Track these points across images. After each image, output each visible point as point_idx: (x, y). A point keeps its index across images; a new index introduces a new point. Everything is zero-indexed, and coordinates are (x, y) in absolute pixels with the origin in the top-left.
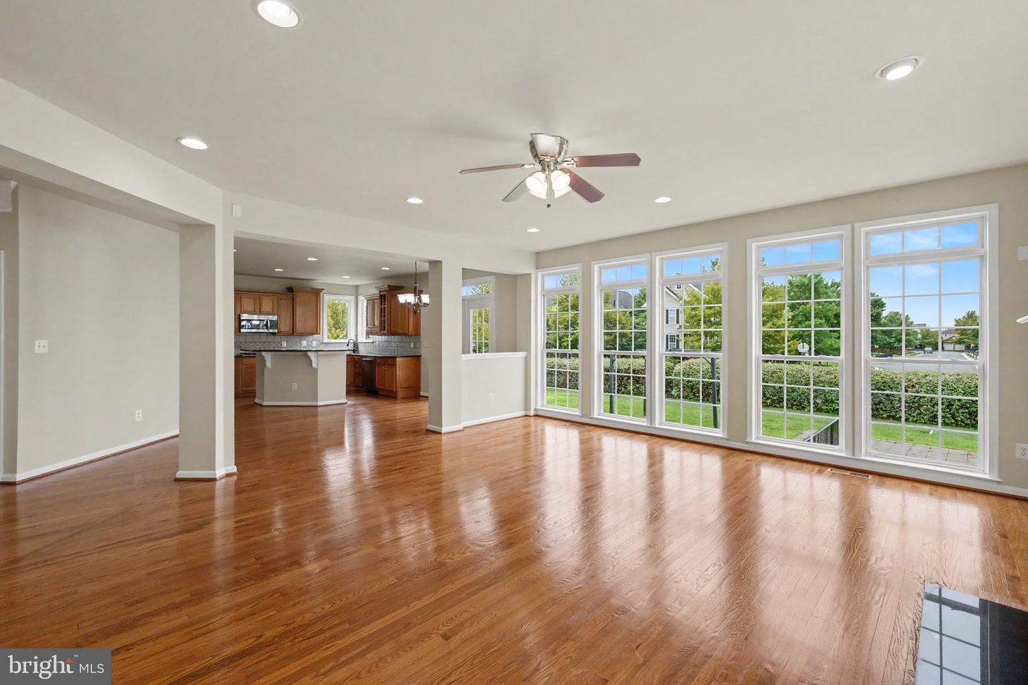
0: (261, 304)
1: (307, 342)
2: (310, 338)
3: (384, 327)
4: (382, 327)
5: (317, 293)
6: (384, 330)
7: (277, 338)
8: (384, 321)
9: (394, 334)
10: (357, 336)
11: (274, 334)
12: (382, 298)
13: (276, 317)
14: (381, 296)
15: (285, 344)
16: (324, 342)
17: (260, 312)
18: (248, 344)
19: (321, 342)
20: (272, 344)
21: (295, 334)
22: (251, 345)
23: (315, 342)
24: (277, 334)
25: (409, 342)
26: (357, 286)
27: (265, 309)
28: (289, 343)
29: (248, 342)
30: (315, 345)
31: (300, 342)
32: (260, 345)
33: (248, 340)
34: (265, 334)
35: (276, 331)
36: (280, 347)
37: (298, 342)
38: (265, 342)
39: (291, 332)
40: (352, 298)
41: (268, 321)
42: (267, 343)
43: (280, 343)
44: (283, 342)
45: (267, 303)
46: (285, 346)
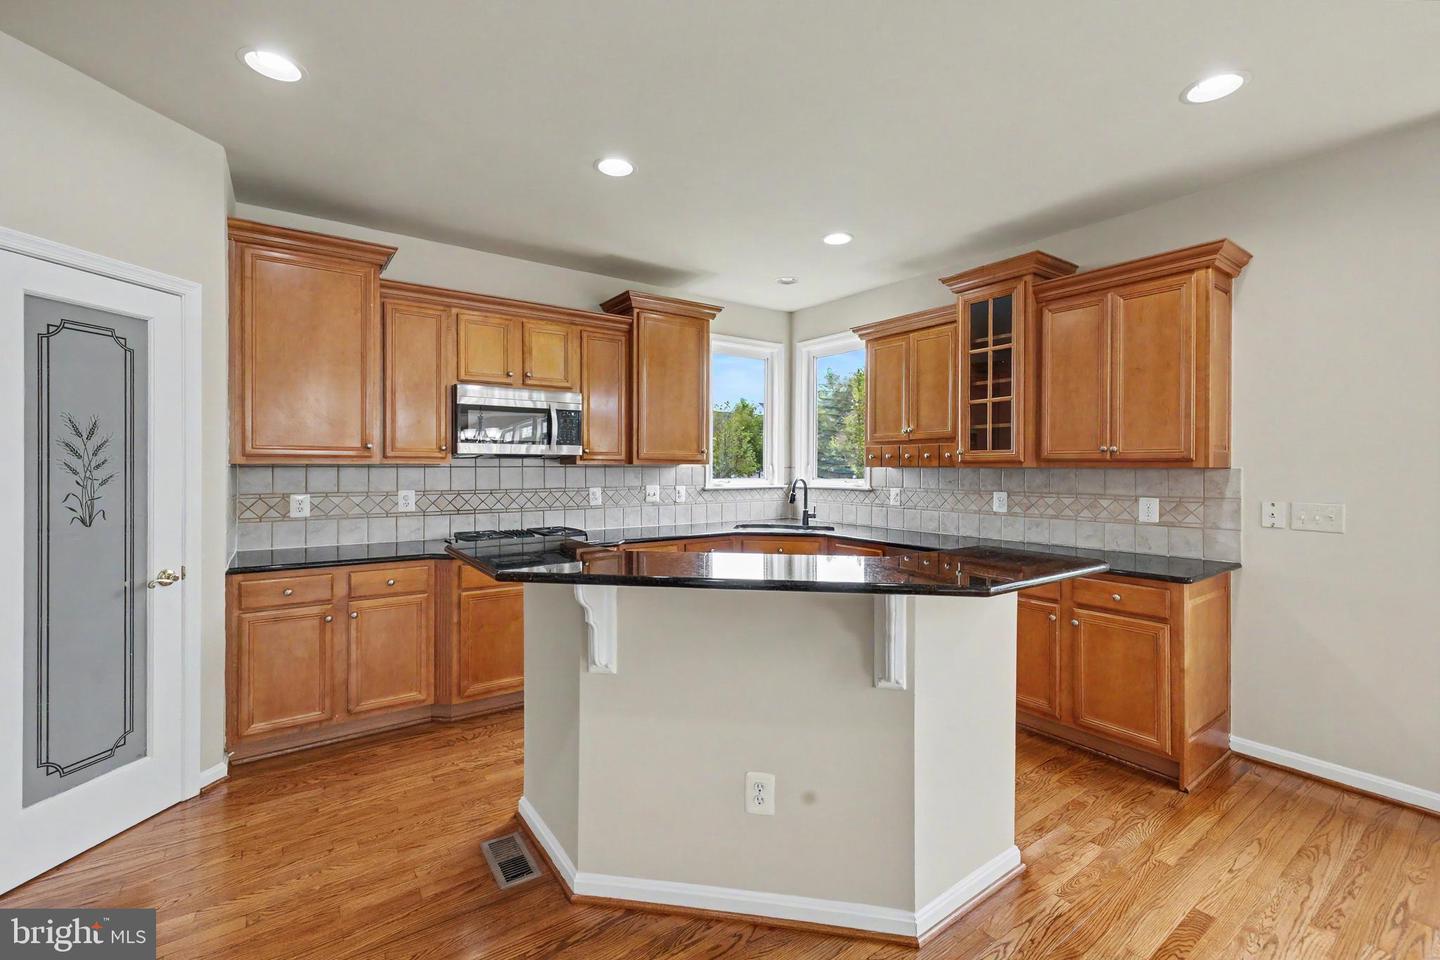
0: (525, 352)
1: (663, 488)
2: (669, 474)
4: (985, 436)
5: (697, 318)
6: (1002, 444)
7: (574, 475)
8: (1002, 407)
9: (1047, 462)
11: (568, 460)
13: (580, 398)
15: (596, 495)
16: (707, 488)
17: (525, 382)
18: (483, 497)
19: (699, 488)
20: (557, 495)
21: (635, 461)
22: (491, 501)
23: (682, 489)
24: (579, 462)
25: (1116, 498)
26: (791, 314)
27: (537, 372)
28: (610, 493)
29: (483, 492)
30: (683, 499)
31: (643, 488)
32: (522, 500)
33: (482, 484)
34: (539, 462)
35: (578, 450)
36: (584, 507)
37: (635, 488)
38: (536, 491)
39: (623, 456)
40: (778, 351)
41: (554, 415)
42: (543, 495)
43: (584, 494)
44: (591, 490)
45: (549, 348)
46: (599, 502)
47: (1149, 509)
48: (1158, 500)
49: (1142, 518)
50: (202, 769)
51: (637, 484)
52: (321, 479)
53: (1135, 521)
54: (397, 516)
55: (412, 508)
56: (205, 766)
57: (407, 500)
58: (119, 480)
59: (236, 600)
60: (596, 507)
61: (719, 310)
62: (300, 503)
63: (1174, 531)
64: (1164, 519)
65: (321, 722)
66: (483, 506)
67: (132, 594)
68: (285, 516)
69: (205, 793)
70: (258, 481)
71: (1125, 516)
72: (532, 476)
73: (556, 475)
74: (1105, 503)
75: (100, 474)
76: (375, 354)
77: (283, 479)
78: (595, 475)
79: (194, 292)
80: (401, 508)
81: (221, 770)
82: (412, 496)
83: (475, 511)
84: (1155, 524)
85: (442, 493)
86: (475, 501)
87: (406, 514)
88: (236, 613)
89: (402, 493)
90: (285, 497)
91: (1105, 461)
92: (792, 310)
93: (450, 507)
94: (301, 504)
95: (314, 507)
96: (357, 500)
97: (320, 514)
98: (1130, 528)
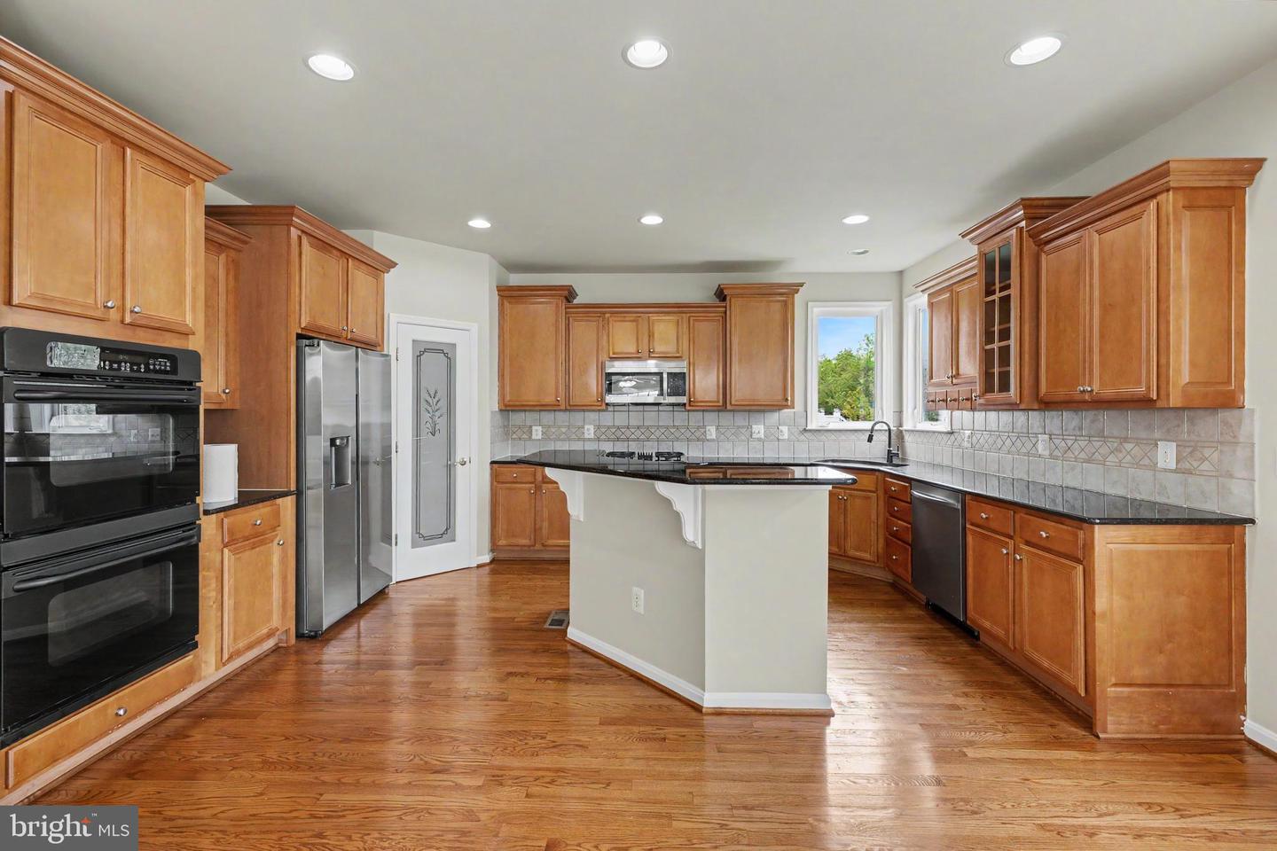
0: (651, 336)
1: (767, 428)
2: (773, 417)
3: (1005, 377)
4: (994, 379)
5: (787, 292)
6: (1005, 387)
7: (690, 417)
8: (1005, 352)
9: (1046, 405)
10: (900, 412)
11: (679, 406)
12: (995, 271)
13: (685, 364)
14: (989, 265)
15: (712, 432)
16: (809, 428)
17: (650, 355)
18: (633, 430)
19: (801, 428)
20: (683, 431)
21: (729, 407)
22: (638, 433)
23: (785, 429)
24: (688, 408)
25: (1138, 441)
26: (901, 273)
27: (659, 348)
28: (722, 430)
29: (634, 427)
30: (786, 436)
31: (749, 427)
32: (658, 433)
33: (633, 422)
34: (671, 408)
35: (684, 400)
36: (702, 440)
37: (743, 427)
38: (667, 427)
39: (721, 404)
40: (886, 308)
41: (665, 376)
42: (672, 430)
43: (702, 430)
44: (708, 428)
45: (666, 332)
46: (714, 437)
47: (1167, 455)
48: (1175, 444)
49: (1161, 465)
50: (478, 555)
51: (745, 424)
52: (547, 417)
53: (1153, 467)
54: (584, 440)
55: (592, 436)
56: (480, 554)
57: (590, 431)
58: (445, 417)
59: (496, 478)
60: (713, 440)
61: (801, 285)
62: (537, 430)
63: (1191, 479)
64: (1179, 466)
65: (529, 546)
66: (633, 436)
67: (450, 469)
68: (530, 437)
69: (479, 566)
70: (517, 418)
71: (1146, 461)
72: (665, 418)
73: (681, 417)
74: (1129, 446)
75: (437, 414)
76: (562, 348)
77: (530, 417)
78: (710, 416)
79: (474, 327)
80: (586, 436)
81: (486, 558)
82: (592, 428)
83: (628, 440)
84: (1171, 471)
85: (609, 427)
86: (628, 433)
87: (589, 440)
88: (495, 483)
89: (586, 427)
90: (531, 427)
91: (1085, 402)
92: (900, 269)
93: (613, 437)
94: (537, 432)
95: (543, 433)
96: (564, 430)
97: (546, 437)
98: (1149, 474)
